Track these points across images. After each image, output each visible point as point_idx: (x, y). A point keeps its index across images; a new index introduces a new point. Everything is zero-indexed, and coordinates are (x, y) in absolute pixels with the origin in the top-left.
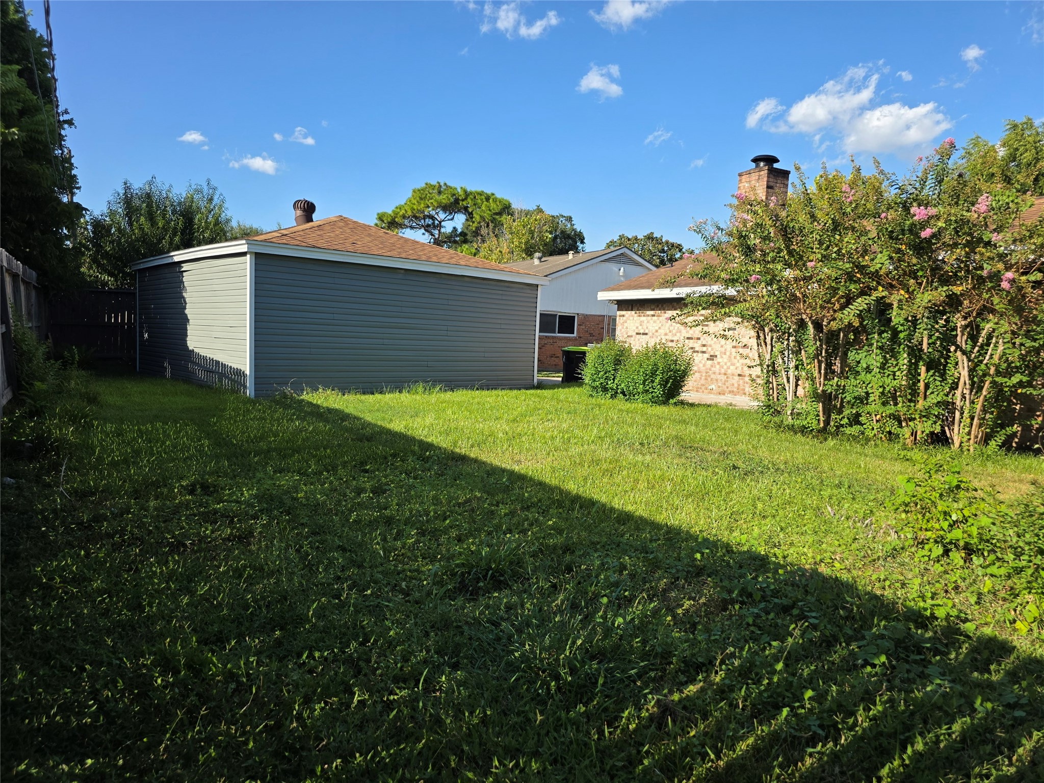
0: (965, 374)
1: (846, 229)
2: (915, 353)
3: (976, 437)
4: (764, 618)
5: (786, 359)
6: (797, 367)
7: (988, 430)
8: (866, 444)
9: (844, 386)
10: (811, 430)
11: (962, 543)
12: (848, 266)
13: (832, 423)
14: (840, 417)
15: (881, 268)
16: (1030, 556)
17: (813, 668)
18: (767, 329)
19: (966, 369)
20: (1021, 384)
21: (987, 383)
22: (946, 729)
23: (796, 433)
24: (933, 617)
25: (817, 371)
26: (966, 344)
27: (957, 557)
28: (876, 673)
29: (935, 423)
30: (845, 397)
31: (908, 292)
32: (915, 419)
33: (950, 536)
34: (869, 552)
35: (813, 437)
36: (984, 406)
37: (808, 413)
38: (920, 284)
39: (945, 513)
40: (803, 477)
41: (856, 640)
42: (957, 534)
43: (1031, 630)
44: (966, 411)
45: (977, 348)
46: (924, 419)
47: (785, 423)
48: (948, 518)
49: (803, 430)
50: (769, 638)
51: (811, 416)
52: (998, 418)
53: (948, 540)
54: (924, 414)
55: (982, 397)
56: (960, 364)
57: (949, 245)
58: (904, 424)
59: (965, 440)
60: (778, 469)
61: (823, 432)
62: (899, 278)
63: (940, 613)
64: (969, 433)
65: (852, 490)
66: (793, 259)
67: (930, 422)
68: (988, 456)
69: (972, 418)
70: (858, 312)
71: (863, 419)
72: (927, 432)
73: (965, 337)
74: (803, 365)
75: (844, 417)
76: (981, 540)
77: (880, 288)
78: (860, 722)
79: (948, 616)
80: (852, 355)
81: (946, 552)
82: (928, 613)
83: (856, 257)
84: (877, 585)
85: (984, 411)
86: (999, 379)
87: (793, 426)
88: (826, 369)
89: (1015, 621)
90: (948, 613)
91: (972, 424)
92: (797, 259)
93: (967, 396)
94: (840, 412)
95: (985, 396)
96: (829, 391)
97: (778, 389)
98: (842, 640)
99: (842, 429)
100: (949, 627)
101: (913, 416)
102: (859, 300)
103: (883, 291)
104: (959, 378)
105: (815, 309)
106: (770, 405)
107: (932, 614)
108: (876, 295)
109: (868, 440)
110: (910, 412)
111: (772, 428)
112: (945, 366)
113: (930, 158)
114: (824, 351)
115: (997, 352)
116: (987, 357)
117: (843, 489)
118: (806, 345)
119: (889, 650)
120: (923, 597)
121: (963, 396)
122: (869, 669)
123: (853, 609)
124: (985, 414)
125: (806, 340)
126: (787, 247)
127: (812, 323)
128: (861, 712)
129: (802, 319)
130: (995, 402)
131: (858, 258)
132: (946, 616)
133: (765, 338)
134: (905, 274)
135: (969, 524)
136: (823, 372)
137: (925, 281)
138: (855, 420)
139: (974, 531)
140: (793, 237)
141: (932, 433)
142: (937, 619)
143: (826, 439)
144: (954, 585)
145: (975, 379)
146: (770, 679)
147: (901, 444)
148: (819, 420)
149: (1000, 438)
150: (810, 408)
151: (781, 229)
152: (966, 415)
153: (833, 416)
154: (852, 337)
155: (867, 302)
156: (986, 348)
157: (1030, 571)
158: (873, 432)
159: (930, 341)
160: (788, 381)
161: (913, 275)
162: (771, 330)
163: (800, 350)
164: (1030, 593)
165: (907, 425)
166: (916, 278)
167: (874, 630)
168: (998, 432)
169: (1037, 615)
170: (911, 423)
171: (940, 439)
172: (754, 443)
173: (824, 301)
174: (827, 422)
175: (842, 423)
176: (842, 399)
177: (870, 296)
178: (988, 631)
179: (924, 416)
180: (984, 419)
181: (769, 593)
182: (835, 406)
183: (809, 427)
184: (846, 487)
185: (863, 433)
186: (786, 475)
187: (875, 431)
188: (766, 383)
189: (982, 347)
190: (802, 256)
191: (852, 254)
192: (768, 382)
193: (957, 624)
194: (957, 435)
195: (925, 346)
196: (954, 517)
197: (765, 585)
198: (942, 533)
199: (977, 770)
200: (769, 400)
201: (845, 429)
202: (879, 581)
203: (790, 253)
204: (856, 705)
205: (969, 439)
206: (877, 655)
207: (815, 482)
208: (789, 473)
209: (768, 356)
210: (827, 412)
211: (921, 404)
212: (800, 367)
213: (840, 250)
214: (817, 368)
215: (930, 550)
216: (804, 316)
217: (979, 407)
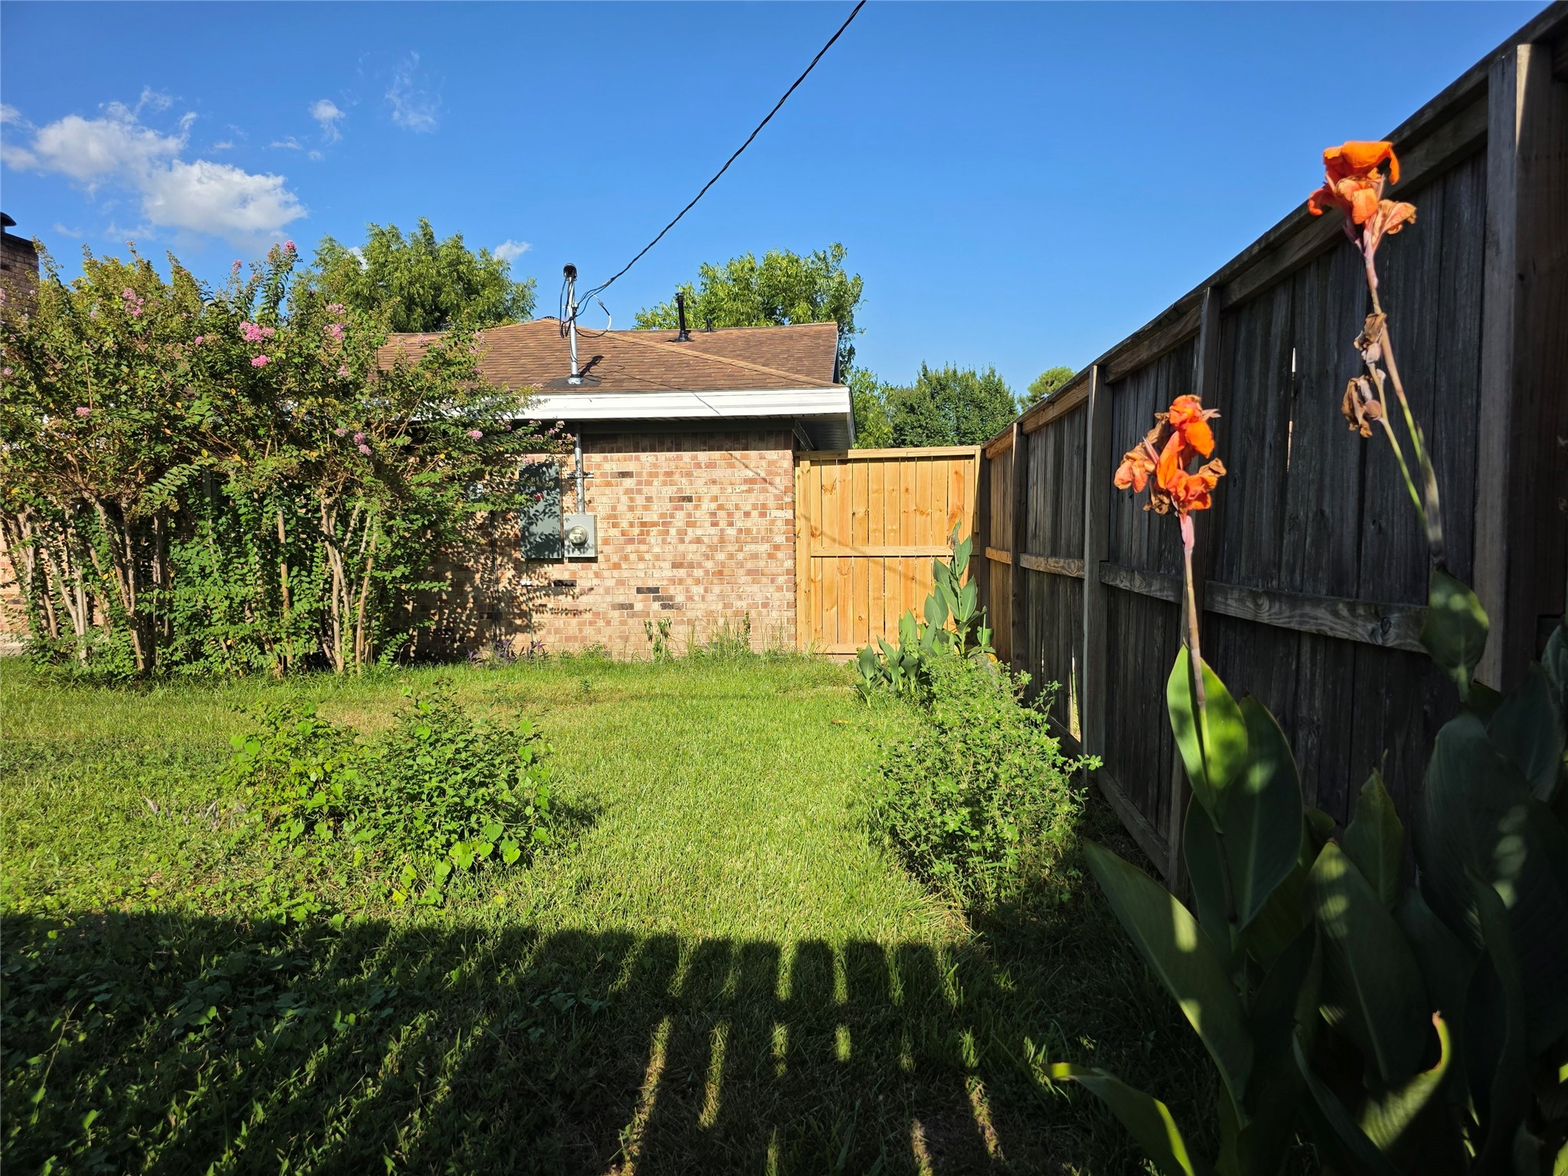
0: (338, 570)
1: (139, 357)
2: (270, 544)
3: (362, 653)
4: (15, 1025)
5: (65, 565)
6: (85, 578)
7: (376, 642)
8: (215, 686)
9: (170, 600)
10: (125, 678)
11: (326, 809)
12: (148, 415)
13: (158, 662)
14: (170, 650)
15: (201, 422)
16: (400, 806)
17: (103, 1072)
18: (21, 517)
19: (339, 562)
20: (405, 578)
21: (366, 579)
22: (296, 1075)
23: (97, 686)
24: (292, 923)
25: (121, 583)
26: (336, 530)
27: (323, 830)
28: (203, 1038)
29: (309, 641)
30: (175, 618)
31: (246, 458)
32: (280, 639)
33: (310, 805)
34: (204, 856)
35: (129, 688)
36: (365, 610)
37: (115, 652)
38: (264, 446)
39: (301, 775)
40: (108, 759)
41: (175, 1000)
42: (320, 798)
43: (410, 897)
44: (346, 620)
45: (349, 535)
46: (294, 638)
47: (76, 673)
48: (305, 780)
49: (111, 680)
50: (23, 1056)
51: (122, 656)
52: (386, 623)
53: (309, 811)
54: (292, 631)
55: (362, 600)
56: (331, 555)
57: (295, 393)
58: (267, 647)
59: (348, 659)
60: (62, 755)
61: (146, 678)
62: (232, 437)
63: (299, 915)
64: (353, 650)
65: (190, 763)
66: (50, 400)
67: (302, 641)
68: (379, 676)
69: (354, 628)
70: (175, 489)
71: (207, 649)
72: (300, 654)
73: (333, 521)
74: (97, 574)
75: (176, 649)
76: (349, 798)
77: (205, 452)
78: (173, 1123)
79: (310, 915)
80: (175, 552)
81: (310, 827)
82: (284, 921)
83: (160, 402)
84: (215, 902)
85: (368, 617)
86: (378, 574)
87: (91, 675)
88: (136, 577)
89: (391, 893)
90: (309, 912)
91: (355, 637)
92: (60, 401)
93: (345, 599)
94: (169, 641)
95: (366, 598)
96: (147, 611)
97: (56, 616)
98: (151, 1009)
99: (175, 669)
100: (314, 927)
101: (278, 636)
102: (174, 470)
103: (208, 457)
104: (332, 576)
105: (103, 482)
106: (44, 646)
107: (289, 919)
108: (200, 463)
109: (217, 678)
110: (274, 630)
111: (53, 683)
112: (312, 561)
113: (257, 266)
114: (128, 550)
115: (374, 538)
116: (364, 545)
117: (176, 765)
118: (96, 542)
119: (223, 996)
120: (277, 901)
121: (341, 601)
122: (192, 1036)
123: (172, 954)
124: (370, 621)
125: (94, 532)
126: (37, 379)
127: (101, 505)
128: (175, 1107)
129: (83, 500)
130: (380, 603)
131: (164, 404)
132: (308, 916)
133: (20, 532)
134: (239, 431)
135: (332, 781)
136: (131, 582)
137: (269, 442)
138: (195, 652)
139: (339, 789)
140: (46, 364)
141: (306, 656)
142: (297, 924)
143: (150, 689)
144: (319, 869)
145: (353, 576)
146: (25, 1123)
147: (266, 677)
148: (135, 660)
149: (390, 651)
150: (117, 643)
151: (21, 348)
152: (346, 625)
153: (159, 650)
154: (174, 525)
155: (186, 472)
156: (360, 533)
157: (401, 825)
158: (225, 666)
159: (288, 527)
160: (74, 602)
161: (252, 432)
162: (30, 518)
163: (88, 549)
164: (405, 851)
165: (271, 650)
166: (256, 437)
167: (203, 975)
168: (387, 642)
169: (415, 876)
170: (277, 647)
171: (318, 662)
172: (18, 716)
173: (118, 470)
174: (149, 662)
175: (174, 658)
176: (170, 622)
177: (191, 463)
178: (359, 918)
179: (294, 634)
180: (369, 628)
181: (24, 979)
182: (161, 634)
183: (120, 673)
184: (180, 760)
185: (209, 671)
186: (77, 762)
187: (227, 664)
188: (33, 610)
189: (354, 532)
190: (69, 396)
191: (154, 397)
192: (36, 607)
193: (323, 921)
194: (339, 653)
195: (281, 535)
196: (313, 778)
197: (18, 968)
198: (300, 802)
199: (331, 1111)
200: (43, 637)
201: (181, 667)
202: (217, 897)
203: (46, 389)
204: (166, 1101)
205: (355, 657)
206: (203, 1012)
207: (130, 763)
208: (83, 758)
209: (30, 564)
210: (148, 646)
211: (288, 615)
212: (91, 577)
213: (133, 389)
214: (120, 577)
215: (289, 830)
216: (86, 495)
217: (360, 612)
